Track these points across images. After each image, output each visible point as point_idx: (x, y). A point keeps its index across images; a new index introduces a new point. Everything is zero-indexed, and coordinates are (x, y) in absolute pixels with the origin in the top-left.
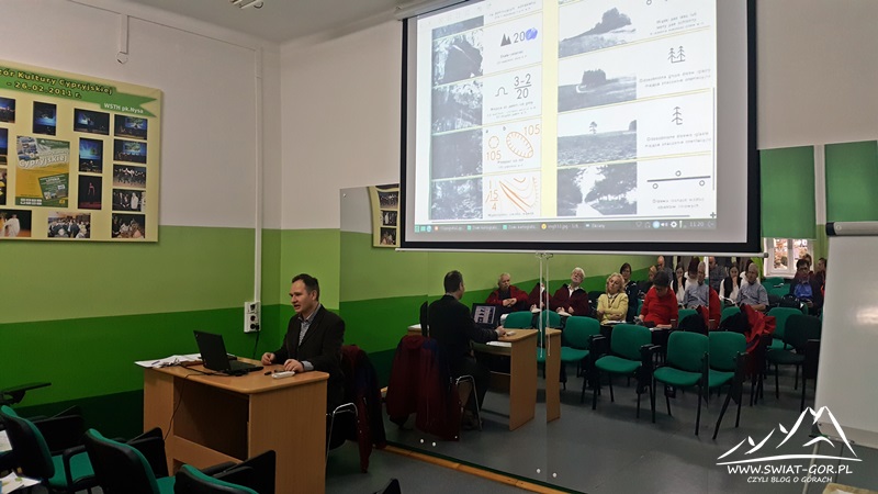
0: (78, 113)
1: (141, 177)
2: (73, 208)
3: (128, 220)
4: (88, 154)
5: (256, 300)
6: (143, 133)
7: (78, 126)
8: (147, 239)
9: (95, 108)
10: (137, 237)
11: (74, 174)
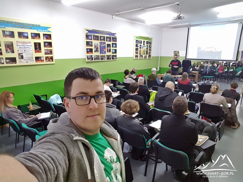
0: (147, 42)
1: (151, 50)
2: (146, 55)
3: (150, 56)
4: (147, 47)
5: (159, 67)
6: (151, 44)
7: (147, 44)
8: (151, 58)
9: (147, 41)
10: (150, 58)
11: (146, 50)
